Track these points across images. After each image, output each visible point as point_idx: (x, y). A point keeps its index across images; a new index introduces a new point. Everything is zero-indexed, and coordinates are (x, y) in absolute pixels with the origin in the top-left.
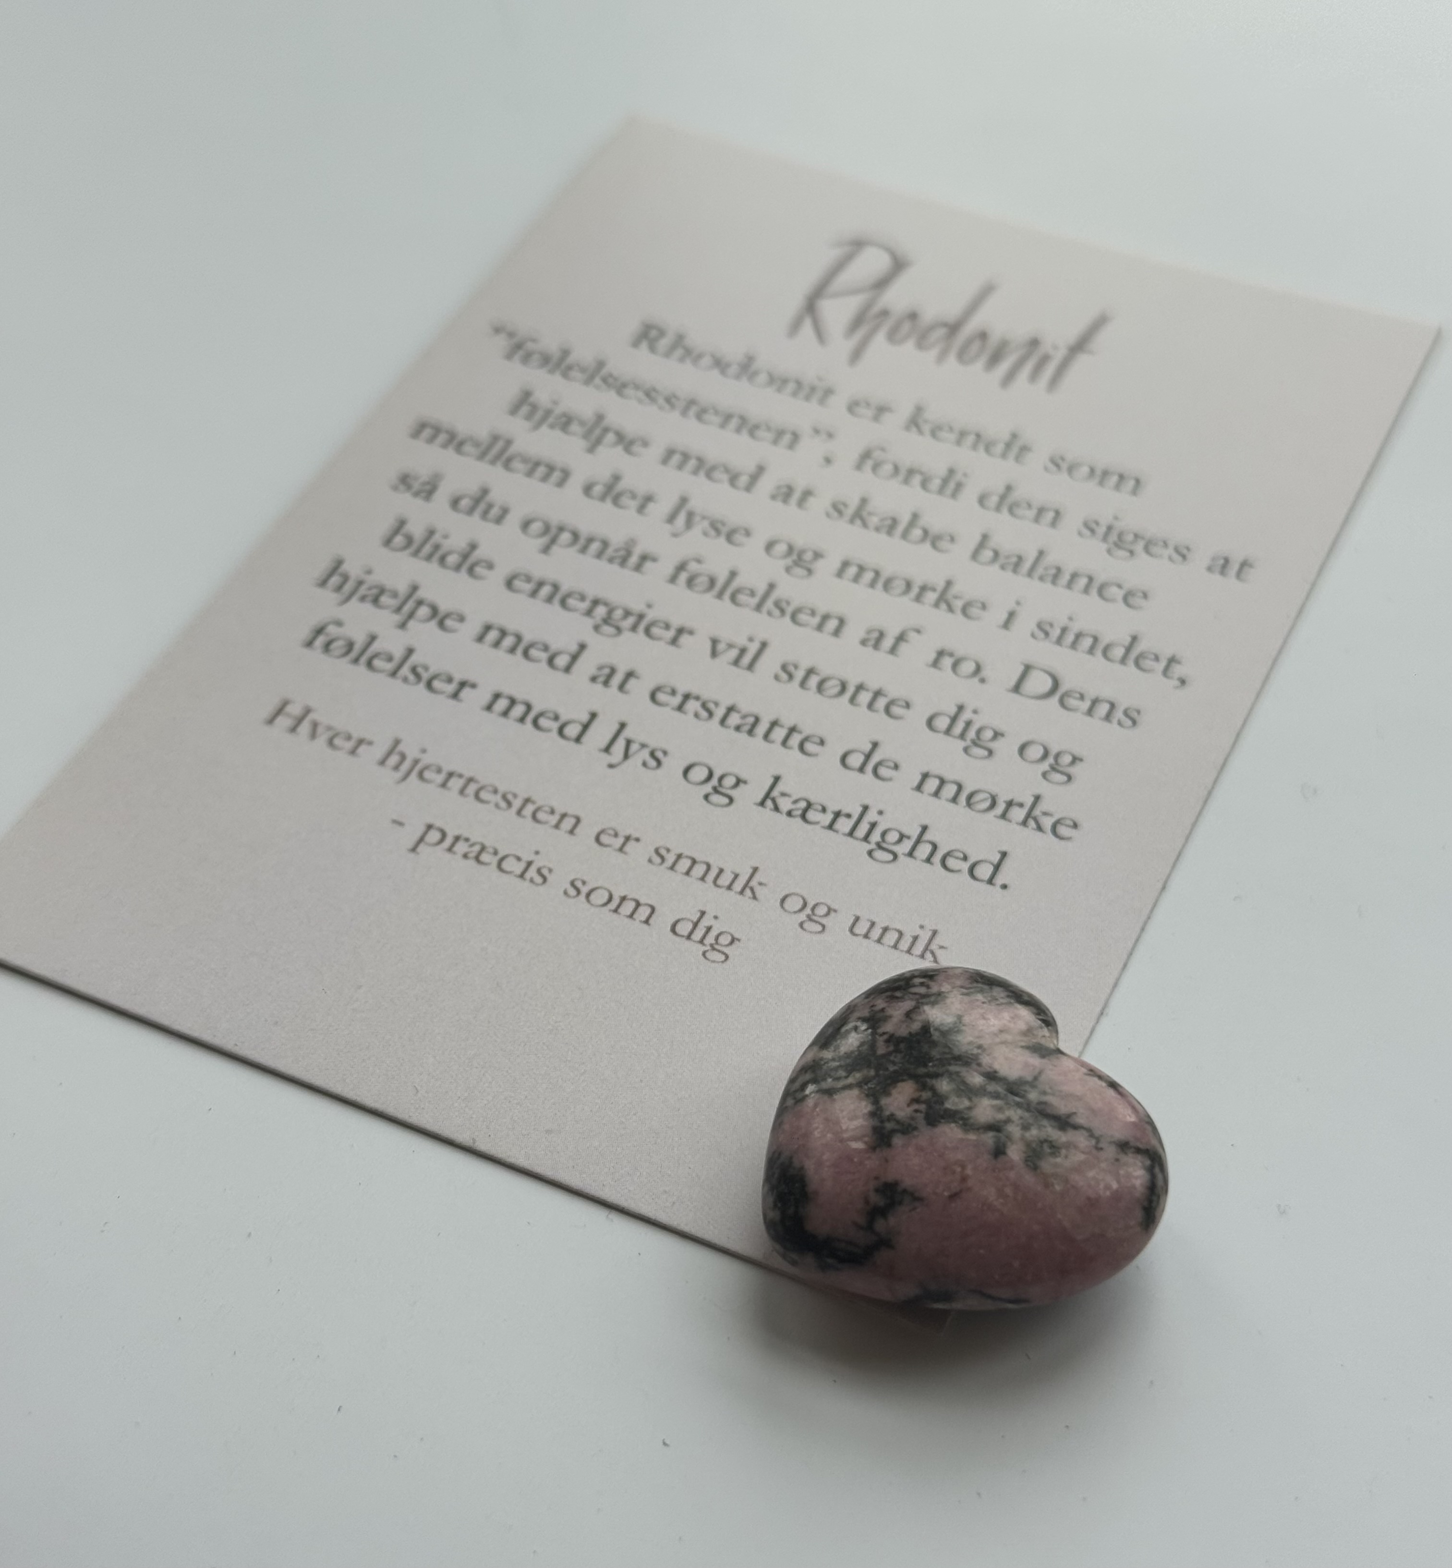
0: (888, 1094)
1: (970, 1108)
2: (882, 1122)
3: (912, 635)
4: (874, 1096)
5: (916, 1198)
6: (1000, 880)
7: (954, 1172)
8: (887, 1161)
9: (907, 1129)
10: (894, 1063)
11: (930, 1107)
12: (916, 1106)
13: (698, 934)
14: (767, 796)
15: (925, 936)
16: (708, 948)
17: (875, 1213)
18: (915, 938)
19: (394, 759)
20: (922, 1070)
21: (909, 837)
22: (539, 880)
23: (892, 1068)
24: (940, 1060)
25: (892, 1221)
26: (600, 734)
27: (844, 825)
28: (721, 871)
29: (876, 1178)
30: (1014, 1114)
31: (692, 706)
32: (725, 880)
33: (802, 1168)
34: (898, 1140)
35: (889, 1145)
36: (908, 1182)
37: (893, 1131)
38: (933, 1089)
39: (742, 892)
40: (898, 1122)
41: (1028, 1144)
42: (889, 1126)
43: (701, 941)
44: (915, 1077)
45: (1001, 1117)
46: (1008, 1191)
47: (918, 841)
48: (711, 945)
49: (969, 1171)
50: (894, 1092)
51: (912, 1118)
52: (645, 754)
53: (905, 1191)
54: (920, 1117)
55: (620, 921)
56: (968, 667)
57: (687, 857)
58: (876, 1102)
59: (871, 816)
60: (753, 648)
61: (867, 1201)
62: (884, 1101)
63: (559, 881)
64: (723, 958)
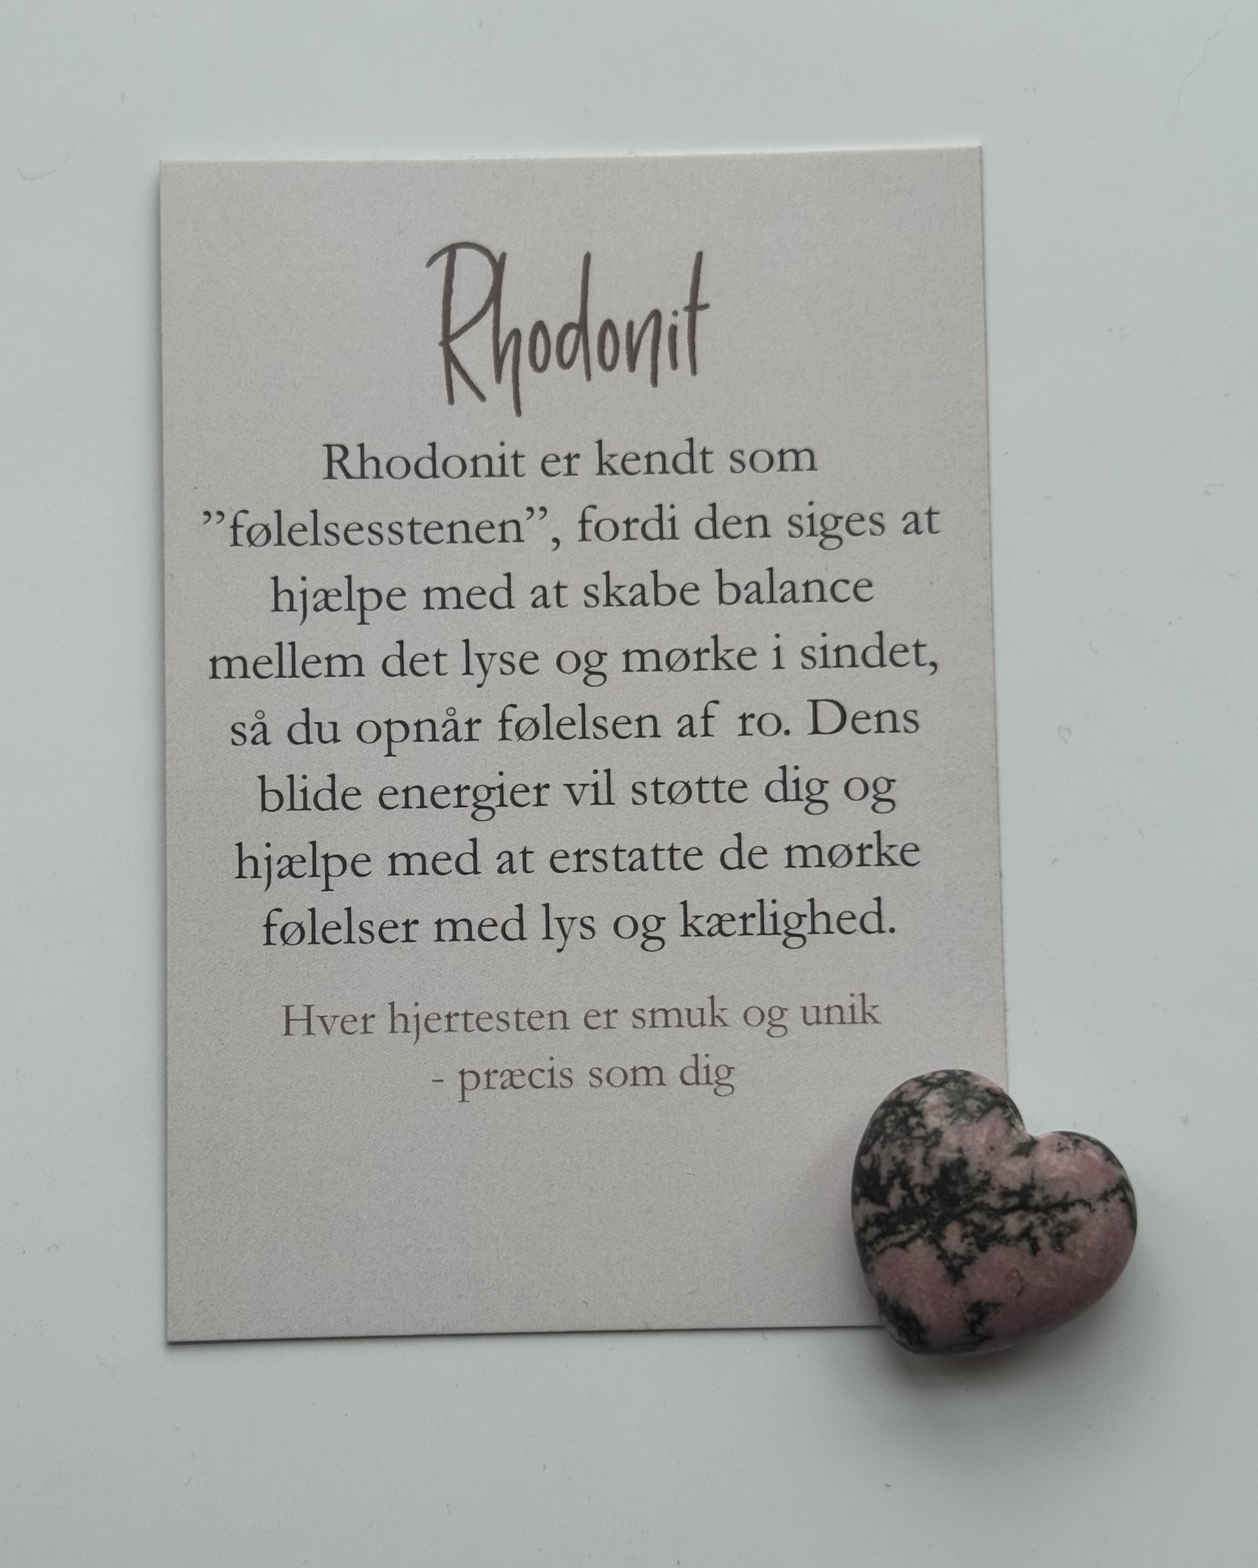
0: (944, 1237)
1: (1002, 1228)
2: (950, 1261)
3: (713, 709)
4: (935, 1240)
5: (997, 1305)
6: (886, 927)
7: (1013, 1278)
8: (966, 1289)
9: (969, 1260)
10: (936, 1210)
11: (977, 1238)
12: (967, 1241)
13: (703, 1078)
14: (686, 926)
15: (858, 1002)
16: (716, 1085)
17: (973, 1325)
18: (852, 1007)
19: (400, 1023)
20: (958, 1210)
21: (805, 916)
22: (566, 1083)
23: (937, 1215)
24: (966, 1196)
25: (987, 1324)
26: (535, 923)
27: (754, 925)
28: (689, 1011)
29: (965, 1303)
30: (1032, 1218)
31: (587, 861)
32: (696, 1019)
33: (910, 1310)
34: (966, 1271)
35: (963, 1277)
36: (987, 1297)
37: (961, 1266)
38: (972, 1222)
39: (713, 1024)
40: (962, 1257)
41: (1050, 1234)
42: (957, 1263)
43: (708, 1082)
44: (957, 1217)
45: (1026, 1224)
46: (1052, 1274)
47: (813, 917)
48: (716, 1082)
49: (1022, 1273)
50: (947, 1234)
51: (969, 1251)
52: (577, 928)
53: (987, 1304)
54: (973, 1247)
55: (642, 1091)
56: (770, 725)
57: (659, 1010)
58: (939, 1247)
59: (769, 909)
60: (602, 779)
61: (965, 1320)
62: (944, 1244)
63: (581, 1077)
64: (730, 1089)
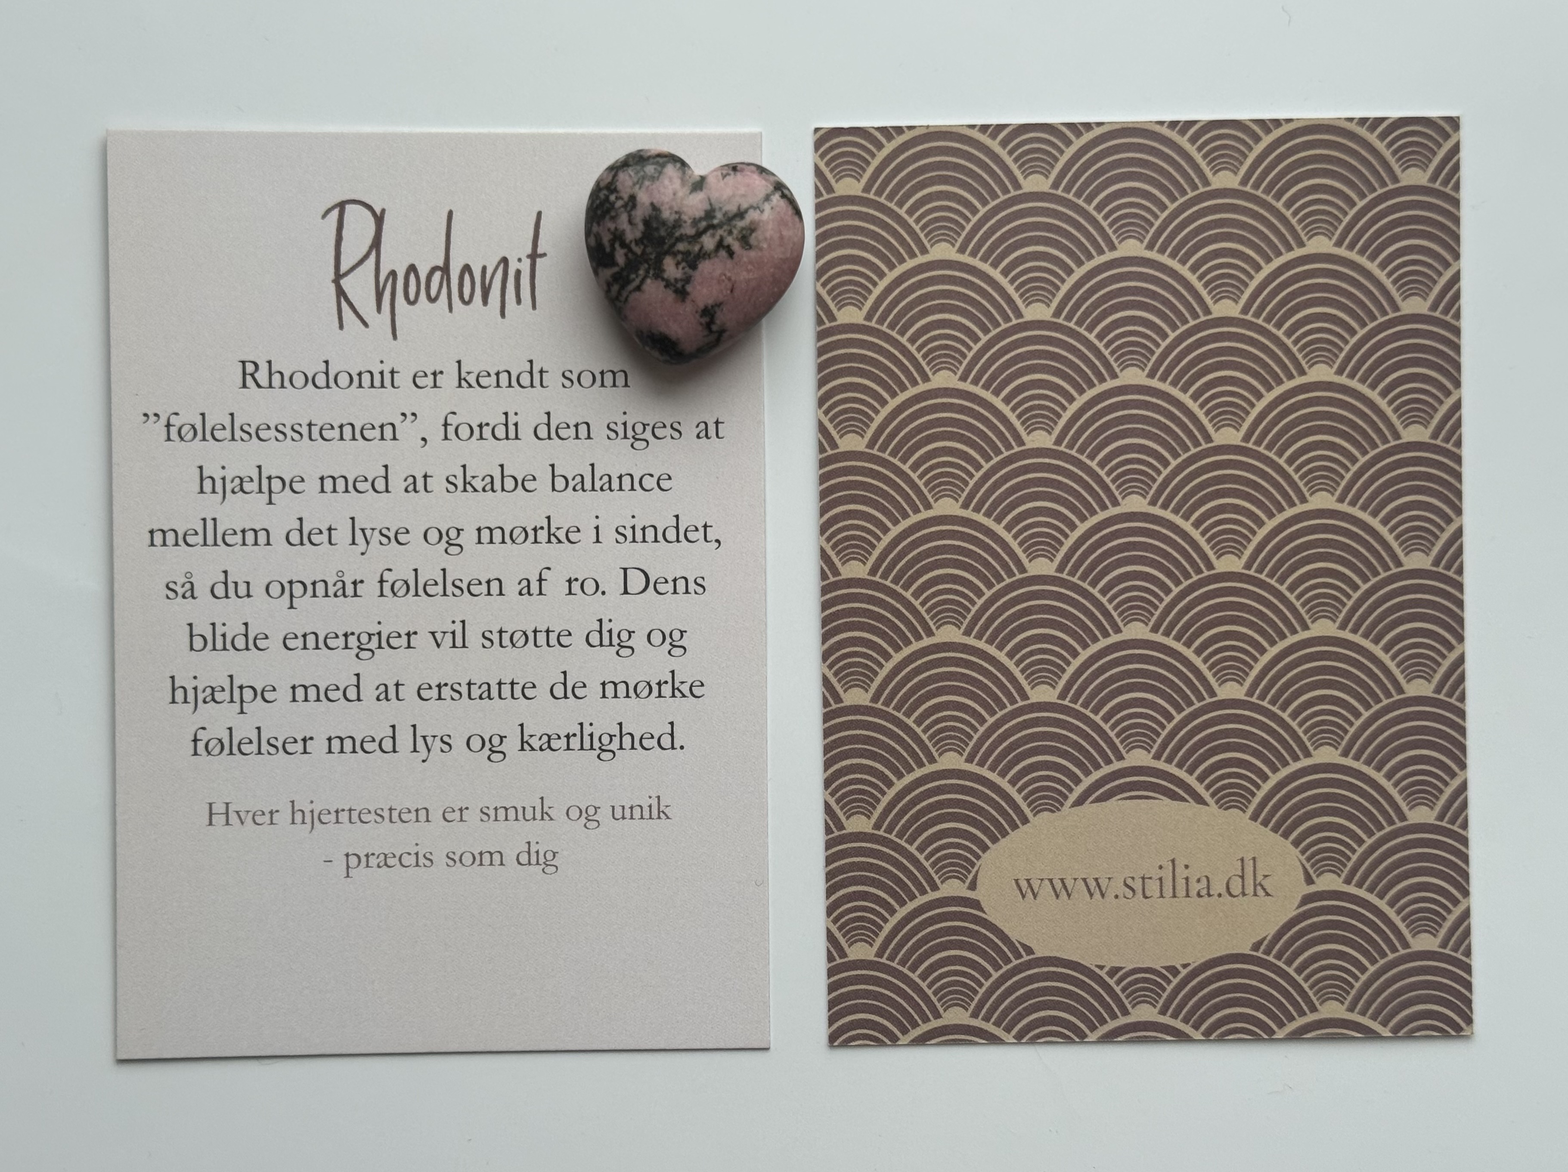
0: (664, 271)
1: (702, 247)
2: (675, 286)
4: (658, 275)
5: (719, 305)
7: (723, 281)
8: (693, 301)
9: (688, 280)
10: (651, 254)
11: (687, 262)
12: (681, 267)
17: (708, 326)
20: (666, 247)
23: (653, 257)
24: (668, 235)
25: (718, 322)
29: (697, 312)
30: (720, 232)
33: (661, 333)
34: (689, 288)
35: (688, 294)
36: (710, 302)
37: (683, 286)
38: (679, 252)
40: (681, 280)
41: (737, 239)
42: (679, 285)
44: (667, 253)
45: (717, 238)
46: (750, 267)
49: (728, 274)
50: (665, 267)
51: (685, 273)
53: (712, 306)
54: (687, 269)
58: (663, 279)
61: (701, 324)
62: (666, 276)
